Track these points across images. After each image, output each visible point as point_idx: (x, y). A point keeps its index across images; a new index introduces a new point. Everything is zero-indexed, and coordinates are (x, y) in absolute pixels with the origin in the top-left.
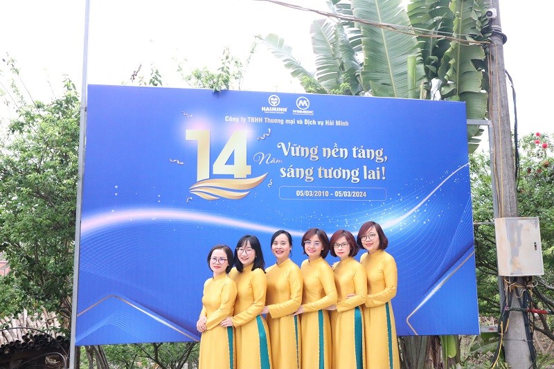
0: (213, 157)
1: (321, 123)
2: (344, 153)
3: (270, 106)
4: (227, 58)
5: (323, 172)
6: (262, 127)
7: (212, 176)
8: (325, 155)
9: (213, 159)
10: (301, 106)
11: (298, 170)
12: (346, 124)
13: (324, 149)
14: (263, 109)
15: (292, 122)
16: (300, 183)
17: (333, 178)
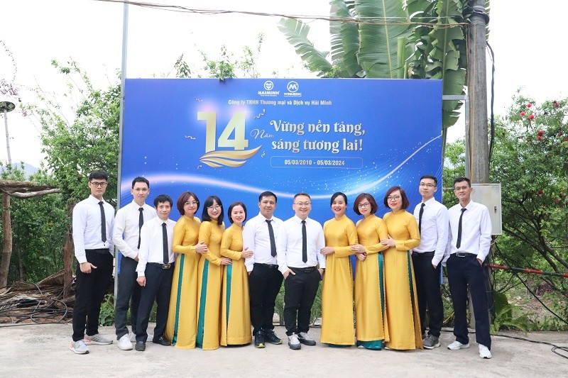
0: (218, 133)
1: (307, 103)
2: (326, 128)
3: (265, 90)
4: (224, 54)
5: (307, 144)
6: (258, 108)
7: (218, 149)
8: (310, 130)
9: (218, 134)
10: (291, 89)
11: (286, 143)
12: (330, 103)
13: (310, 125)
14: (260, 93)
15: (283, 103)
16: (288, 153)
17: (316, 149)
